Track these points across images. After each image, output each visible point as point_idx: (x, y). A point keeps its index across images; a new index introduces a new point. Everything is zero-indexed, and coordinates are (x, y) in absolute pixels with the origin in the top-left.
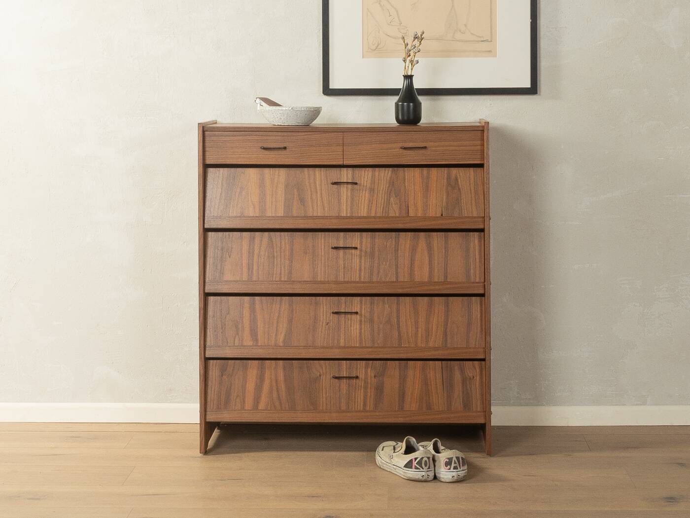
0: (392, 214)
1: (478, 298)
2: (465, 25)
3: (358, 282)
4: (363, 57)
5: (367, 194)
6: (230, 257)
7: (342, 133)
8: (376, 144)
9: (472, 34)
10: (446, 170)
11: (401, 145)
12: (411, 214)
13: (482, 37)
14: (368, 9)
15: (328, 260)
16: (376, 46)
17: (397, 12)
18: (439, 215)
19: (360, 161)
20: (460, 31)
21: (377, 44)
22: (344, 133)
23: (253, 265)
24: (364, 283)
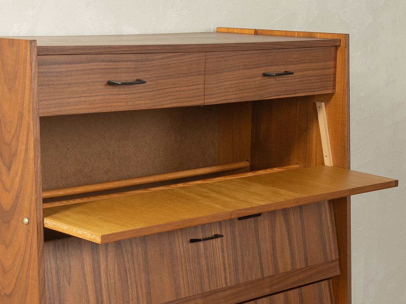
1: (326, 281)
7: (204, 54)
8: (239, 69)
11: (263, 70)
15: (189, 261)
19: (223, 98)
22: (207, 53)
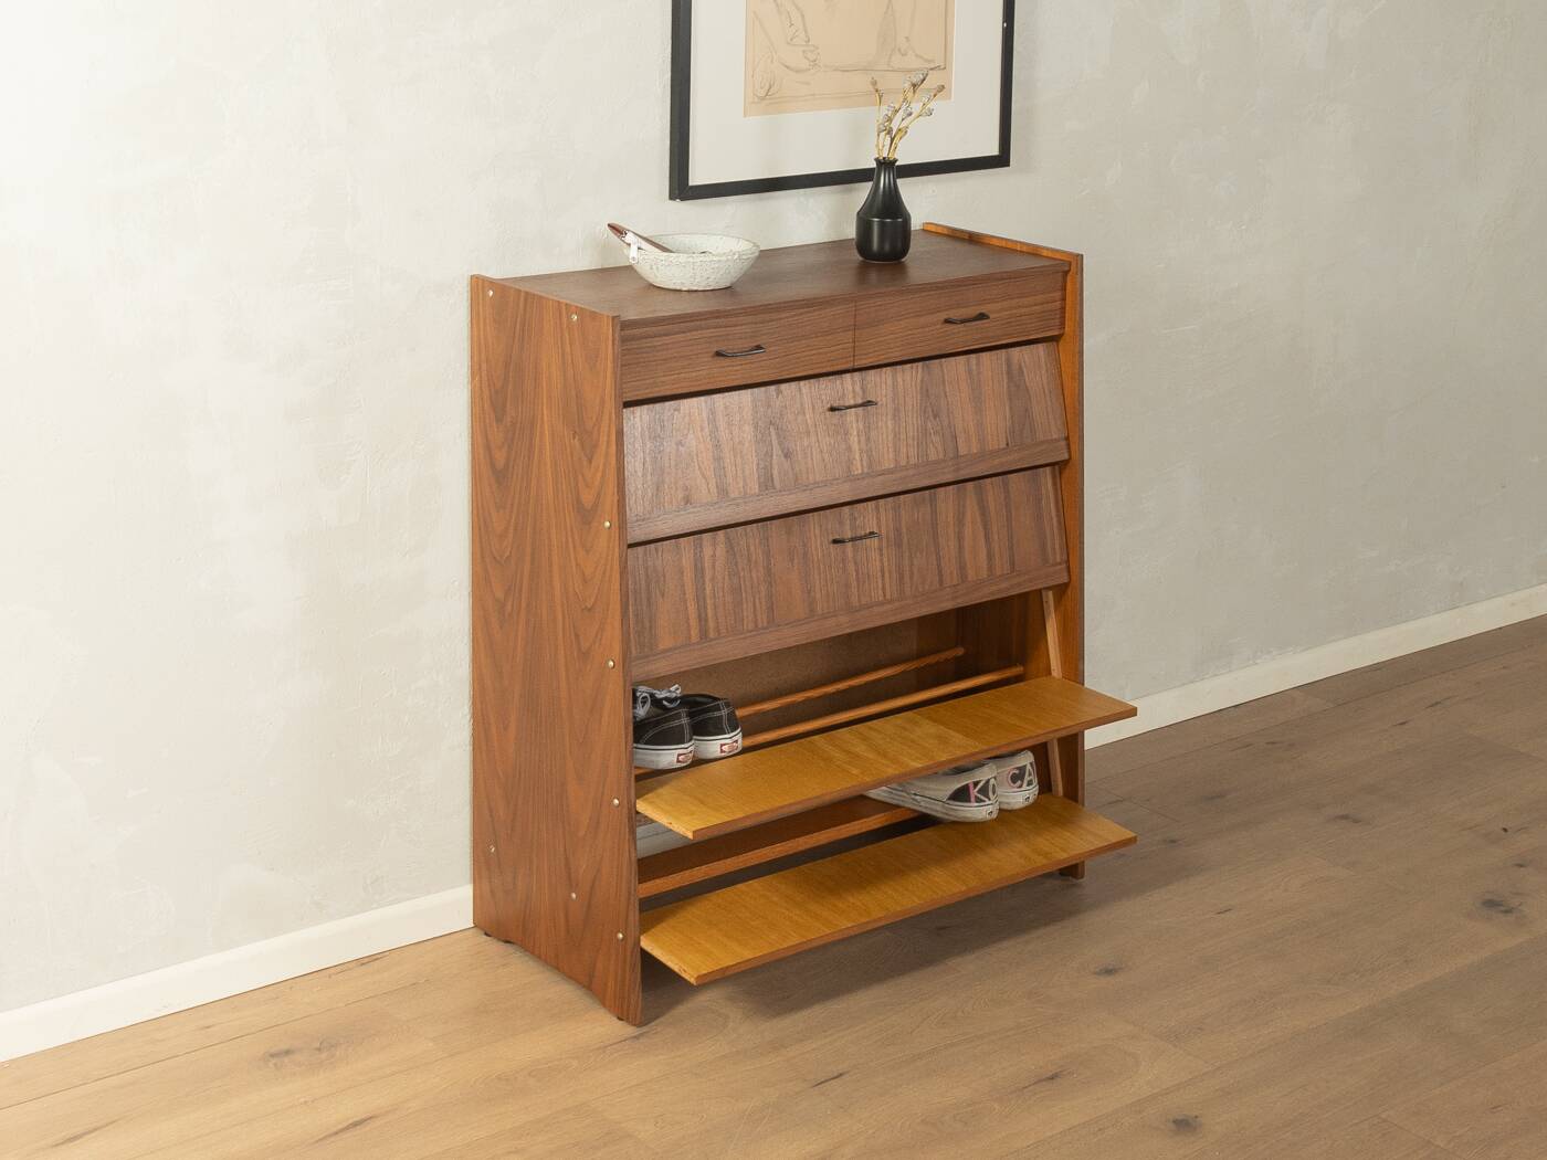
0: (933, 457)
2: (907, 38)
3: (881, 604)
4: (745, 116)
5: (889, 423)
6: (663, 596)
9: (917, 56)
10: (1003, 352)
11: (944, 316)
12: (962, 451)
13: (932, 61)
14: (755, 13)
16: (767, 88)
17: (803, 16)
18: (1003, 445)
19: (881, 357)
20: (899, 50)
21: (767, 85)
23: (705, 608)
24: (891, 602)
